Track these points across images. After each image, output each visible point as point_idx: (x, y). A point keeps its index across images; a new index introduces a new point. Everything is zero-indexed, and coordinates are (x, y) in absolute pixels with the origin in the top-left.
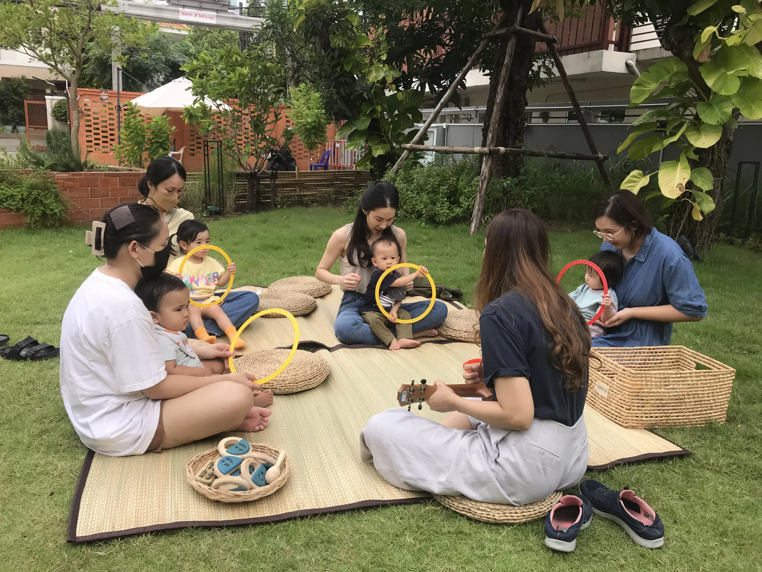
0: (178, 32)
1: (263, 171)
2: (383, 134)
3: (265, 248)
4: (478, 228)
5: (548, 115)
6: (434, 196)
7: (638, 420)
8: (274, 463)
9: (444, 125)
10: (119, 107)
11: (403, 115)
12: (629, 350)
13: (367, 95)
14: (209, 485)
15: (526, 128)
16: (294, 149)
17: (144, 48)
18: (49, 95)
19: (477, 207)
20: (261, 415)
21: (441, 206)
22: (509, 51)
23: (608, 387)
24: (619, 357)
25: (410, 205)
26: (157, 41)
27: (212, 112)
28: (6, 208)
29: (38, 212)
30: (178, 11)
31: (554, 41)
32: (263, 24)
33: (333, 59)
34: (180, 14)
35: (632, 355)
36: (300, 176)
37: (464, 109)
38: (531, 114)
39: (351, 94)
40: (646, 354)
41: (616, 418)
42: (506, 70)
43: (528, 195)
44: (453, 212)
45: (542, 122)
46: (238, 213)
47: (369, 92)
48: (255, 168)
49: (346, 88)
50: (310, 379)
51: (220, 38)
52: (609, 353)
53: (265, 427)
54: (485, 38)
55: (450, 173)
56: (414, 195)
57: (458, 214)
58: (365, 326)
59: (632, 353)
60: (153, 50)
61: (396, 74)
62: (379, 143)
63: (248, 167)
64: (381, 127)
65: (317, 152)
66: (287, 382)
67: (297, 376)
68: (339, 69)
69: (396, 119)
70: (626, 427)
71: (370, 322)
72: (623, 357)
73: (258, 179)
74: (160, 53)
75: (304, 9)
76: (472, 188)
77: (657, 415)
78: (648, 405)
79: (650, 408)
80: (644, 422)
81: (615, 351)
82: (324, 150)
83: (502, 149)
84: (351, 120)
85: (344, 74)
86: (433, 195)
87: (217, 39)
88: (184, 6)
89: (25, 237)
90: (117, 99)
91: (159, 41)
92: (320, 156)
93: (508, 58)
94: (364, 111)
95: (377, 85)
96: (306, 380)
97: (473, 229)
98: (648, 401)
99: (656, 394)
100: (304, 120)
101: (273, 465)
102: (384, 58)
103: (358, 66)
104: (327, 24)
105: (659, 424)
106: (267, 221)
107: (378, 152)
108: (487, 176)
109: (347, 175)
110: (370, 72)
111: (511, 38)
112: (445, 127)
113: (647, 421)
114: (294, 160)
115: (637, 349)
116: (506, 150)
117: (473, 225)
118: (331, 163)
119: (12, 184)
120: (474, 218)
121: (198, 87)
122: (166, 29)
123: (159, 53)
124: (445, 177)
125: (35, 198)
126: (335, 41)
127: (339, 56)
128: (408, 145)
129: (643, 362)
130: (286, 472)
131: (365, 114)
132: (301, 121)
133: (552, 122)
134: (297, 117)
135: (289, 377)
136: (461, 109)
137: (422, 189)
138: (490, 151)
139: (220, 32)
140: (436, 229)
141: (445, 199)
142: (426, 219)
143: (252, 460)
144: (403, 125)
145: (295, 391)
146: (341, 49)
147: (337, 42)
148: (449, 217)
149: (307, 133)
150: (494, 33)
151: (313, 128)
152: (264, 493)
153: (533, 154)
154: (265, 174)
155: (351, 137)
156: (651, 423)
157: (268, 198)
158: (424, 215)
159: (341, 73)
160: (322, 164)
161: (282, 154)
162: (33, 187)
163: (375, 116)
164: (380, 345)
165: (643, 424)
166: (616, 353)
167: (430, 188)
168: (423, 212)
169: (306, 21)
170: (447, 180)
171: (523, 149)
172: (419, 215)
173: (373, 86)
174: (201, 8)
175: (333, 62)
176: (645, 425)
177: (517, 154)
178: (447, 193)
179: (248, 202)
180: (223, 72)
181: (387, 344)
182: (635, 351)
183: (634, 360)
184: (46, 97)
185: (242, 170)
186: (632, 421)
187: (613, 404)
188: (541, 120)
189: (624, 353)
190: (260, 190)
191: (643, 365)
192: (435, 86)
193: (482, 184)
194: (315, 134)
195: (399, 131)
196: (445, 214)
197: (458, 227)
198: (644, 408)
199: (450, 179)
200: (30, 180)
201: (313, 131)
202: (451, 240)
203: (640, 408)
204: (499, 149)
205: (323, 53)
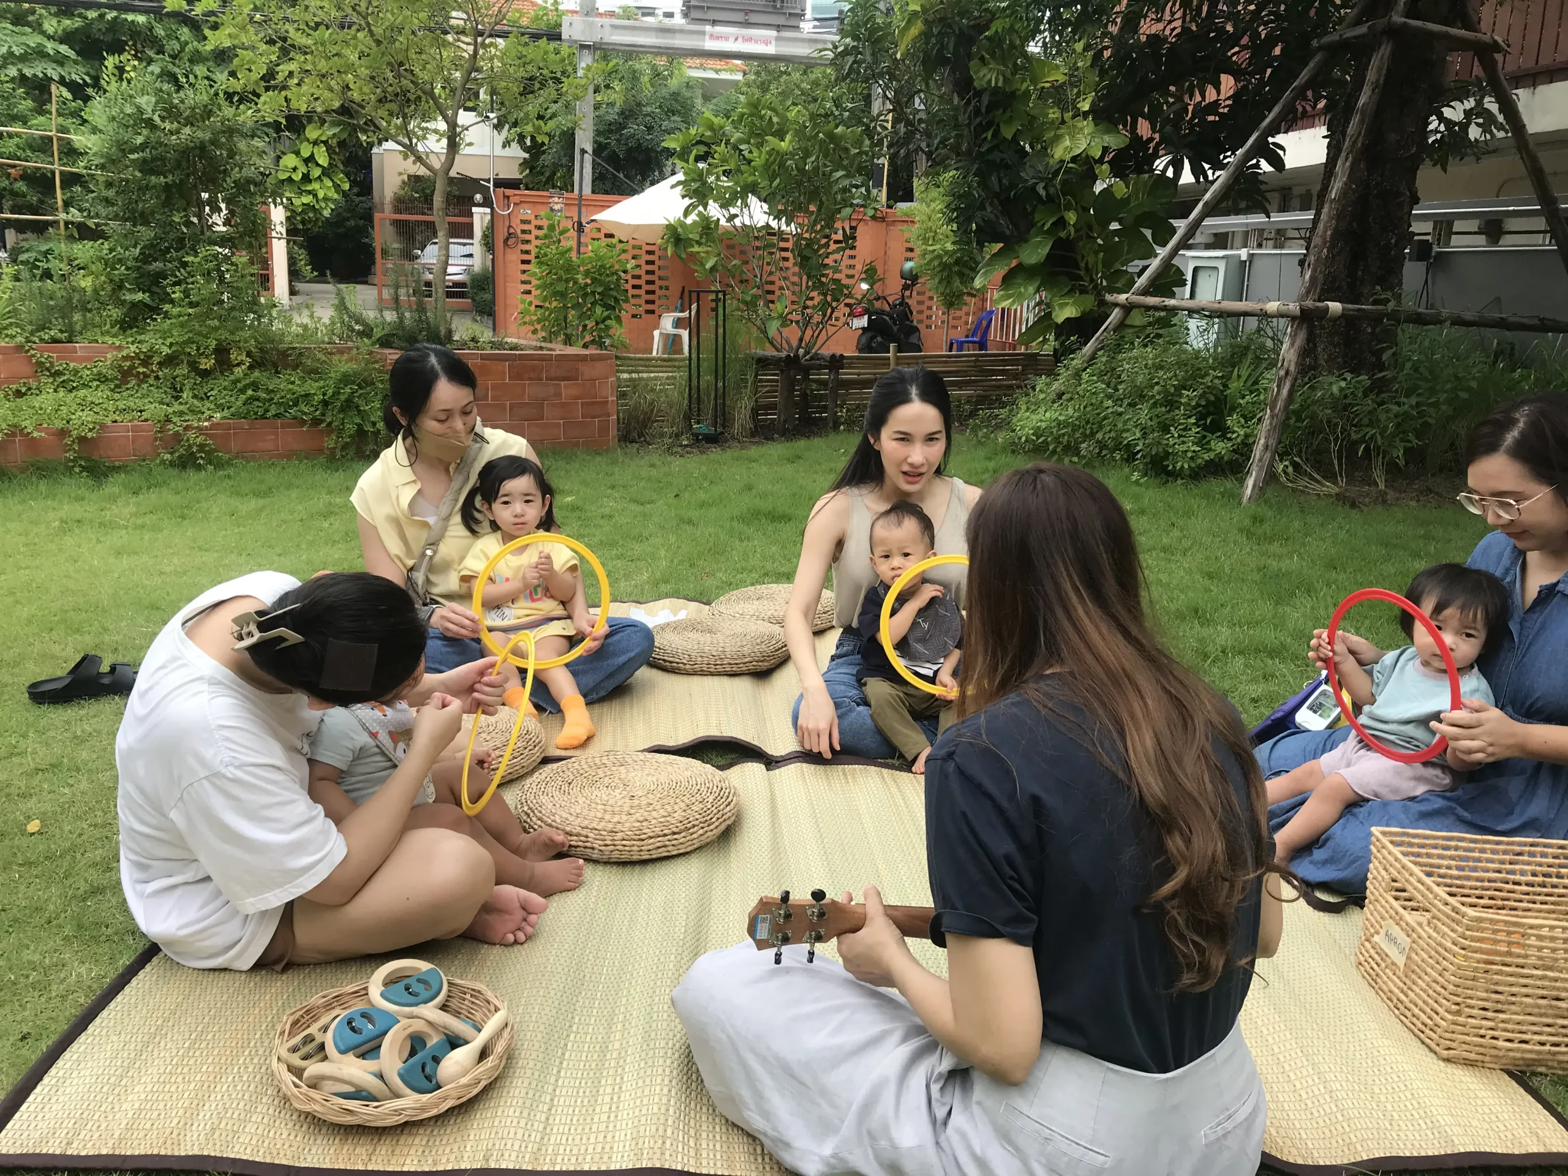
0: (715, 76)
1: (816, 353)
2: (1082, 273)
3: (754, 516)
4: (1261, 489)
5: (1501, 228)
6: (1169, 412)
7: (1481, 1046)
8: (469, 1039)
9: (1244, 253)
10: (580, 224)
11: (1130, 232)
12: (1498, 843)
13: (1045, 188)
14: (298, 1072)
15: (1435, 258)
16: (920, 308)
17: (649, 109)
18: (479, 205)
19: (1262, 441)
20: (524, 909)
21: (1180, 436)
22: (1371, 75)
23: (1409, 940)
24: (1467, 859)
25: (1110, 432)
26: (675, 95)
27: (720, 232)
28: (295, 418)
29: (350, 428)
30: (703, 33)
31: (1495, 47)
32: (836, 47)
33: (977, 112)
34: (707, 37)
35: (1507, 857)
36: (897, 364)
37: (1276, 217)
38: (1450, 224)
39: (1013, 185)
40: (1550, 860)
41: (1423, 1028)
42: (1362, 121)
43: (1396, 416)
44: (1210, 450)
45: (1484, 243)
46: (756, 439)
47: (1049, 182)
48: (799, 346)
49: (1002, 175)
50: (674, 833)
51: (804, 85)
52: (1435, 847)
53: (529, 938)
54: (1320, 48)
55: (1211, 361)
56: (1122, 409)
57: (1220, 456)
58: (859, 713)
59: (1505, 852)
60: (666, 113)
61: (1115, 141)
62: (1070, 292)
63: (785, 345)
64: (1079, 258)
65: (968, 314)
66: (619, 836)
67: (644, 824)
68: (989, 135)
69: (1117, 239)
70: (1447, 1060)
71: (873, 703)
72: (1479, 860)
73: (806, 371)
74: (679, 119)
75: (919, 9)
76: (1258, 395)
77: (1544, 1038)
78: (1513, 1007)
79: (1520, 1018)
80: (1501, 1054)
81: (1453, 843)
82: (983, 309)
83: (1335, 307)
84: (1012, 242)
85: (1000, 143)
86: (1163, 409)
87: (798, 87)
88: (714, 22)
89: (320, 475)
90: (576, 209)
91: (678, 94)
92: (973, 322)
93: (1369, 93)
94: (1039, 225)
95: (1070, 165)
96: (665, 835)
97: (1249, 491)
98: (1513, 999)
99: (1539, 983)
100: (938, 246)
101: (467, 1042)
102: (1085, 106)
103: (1034, 128)
104: (967, 39)
105: (1550, 1063)
106: (799, 457)
107: (1066, 312)
108: (1292, 368)
109: (1005, 363)
110: (1057, 138)
111: (1380, 45)
112: (1244, 257)
113: (1510, 1050)
114: (917, 330)
115: (1520, 844)
116: (1344, 309)
117: (1250, 482)
118: (995, 336)
119: (314, 372)
120: (1255, 465)
121: (694, 180)
122: (694, 71)
123: (676, 118)
124: (1199, 369)
125: (347, 401)
126: (981, 74)
127: (990, 108)
128: (1122, 298)
129: (1540, 879)
130: (489, 1065)
131: (1041, 232)
132: (931, 248)
133: (1508, 243)
134: (925, 241)
135: (627, 825)
136: (1269, 217)
137: (1142, 397)
138: (1302, 310)
139: (805, 73)
140: (1163, 489)
141: (1192, 420)
142: (1146, 464)
143: (418, 1026)
144: (1128, 253)
145: (635, 858)
146: (996, 91)
147: (987, 76)
148: (1200, 461)
149: (945, 274)
150: (1341, 35)
151: (957, 262)
152: (413, 1112)
153: (1419, 320)
154: (819, 359)
155: (1008, 280)
156: (1523, 1059)
157: (825, 409)
158: (1139, 456)
159: (995, 142)
160: (975, 339)
161: (892, 318)
162: (346, 379)
163: (1063, 234)
164: (893, 758)
165: (1496, 1056)
166: (1456, 848)
167: (1159, 393)
168: (1138, 448)
169: (926, 35)
170: (1203, 377)
171: (1391, 305)
172: (1130, 457)
173: (1061, 168)
174: (747, 24)
175: (978, 120)
176: (1504, 1061)
177: (1376, 319)
178: (1198, 405)
179: (779, 417)
180: (742, 147)
181: (910, 758)
182: (1517, 849)
183: (1513, 872)
184: (474, 209)
185: (770, 352)
186: (1465, 1047)
187: (1417, 990)
188: (1481, 239)
189: (1483, 851)
190: (808, 392)
191: (1539, 889)
192: (1207, 166)
193: (1279, 386)
194: (961, 275)
195: (1117, 266)
196: (1190, 455)
197: (1217, 485)
198: (1502, 1016)
199: (1207, 374)
200: (343, 366)
201: (956, 269)
202: (1189, 514)
203: (1489, 1014)
204: (1327, 308)
205: (956, 100)
